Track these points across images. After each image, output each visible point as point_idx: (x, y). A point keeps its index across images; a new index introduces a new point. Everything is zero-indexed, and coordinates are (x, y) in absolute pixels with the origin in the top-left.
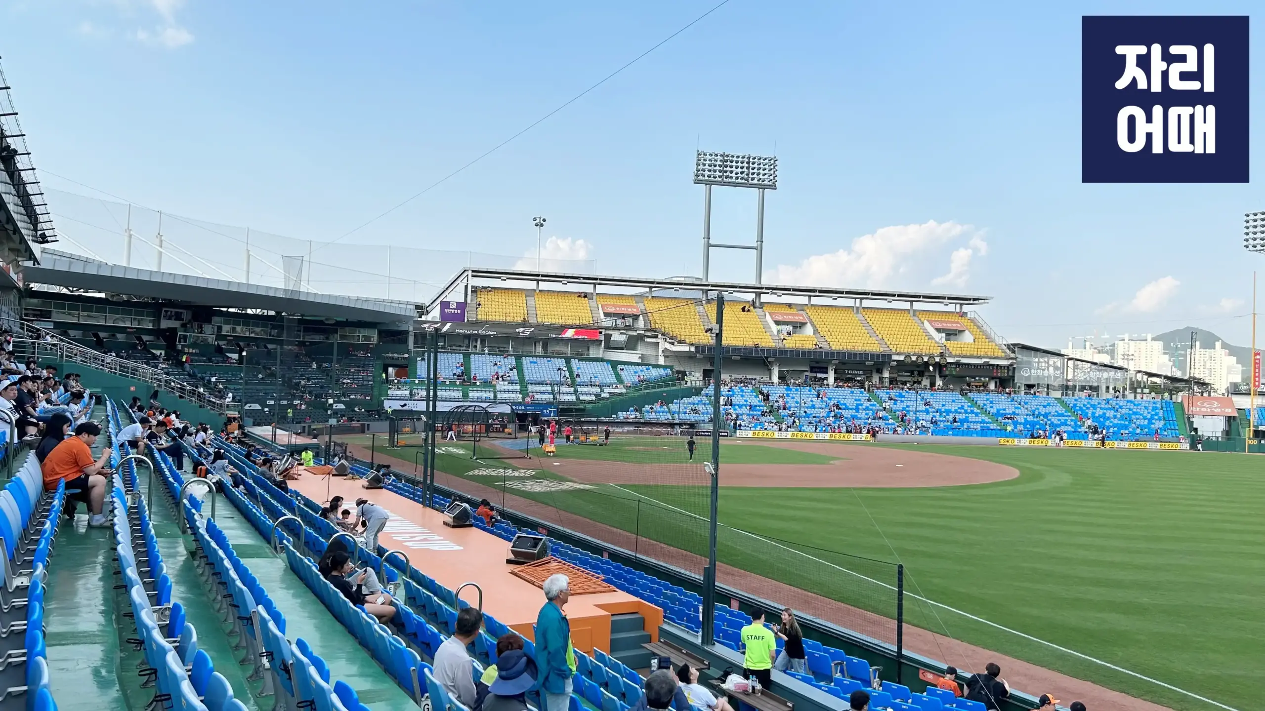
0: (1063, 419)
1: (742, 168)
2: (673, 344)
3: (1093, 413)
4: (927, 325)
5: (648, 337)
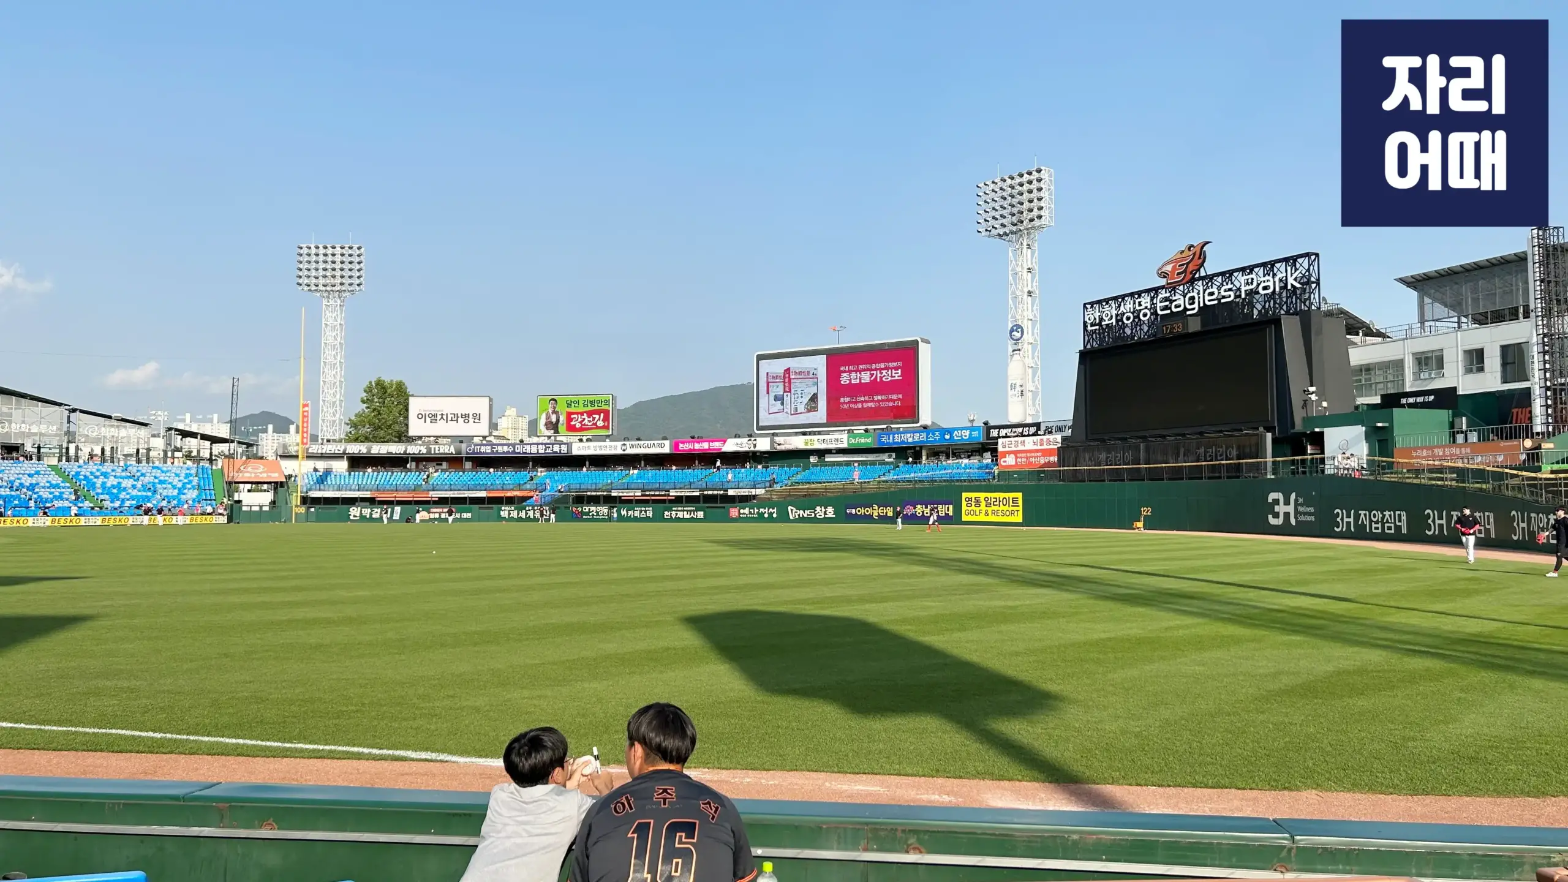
0: (57, 492)
3: (104, 483)
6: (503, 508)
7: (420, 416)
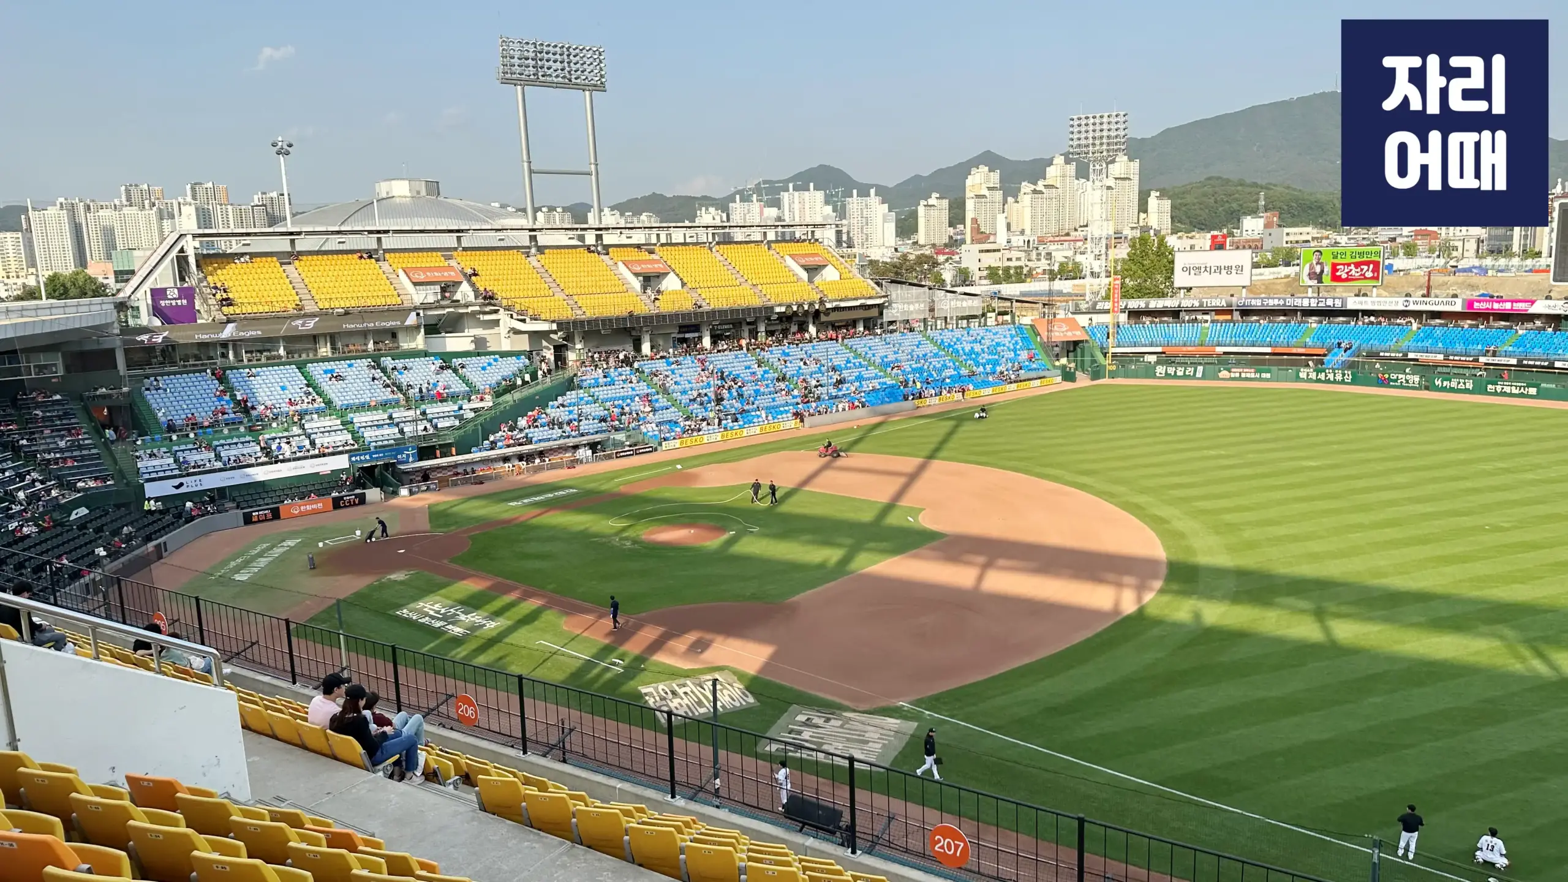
1: (562, 62)
2: (524, 321)
4: (790, 262)
5: (485, 313)
6: (1302, 370)
7: (1186, 269)
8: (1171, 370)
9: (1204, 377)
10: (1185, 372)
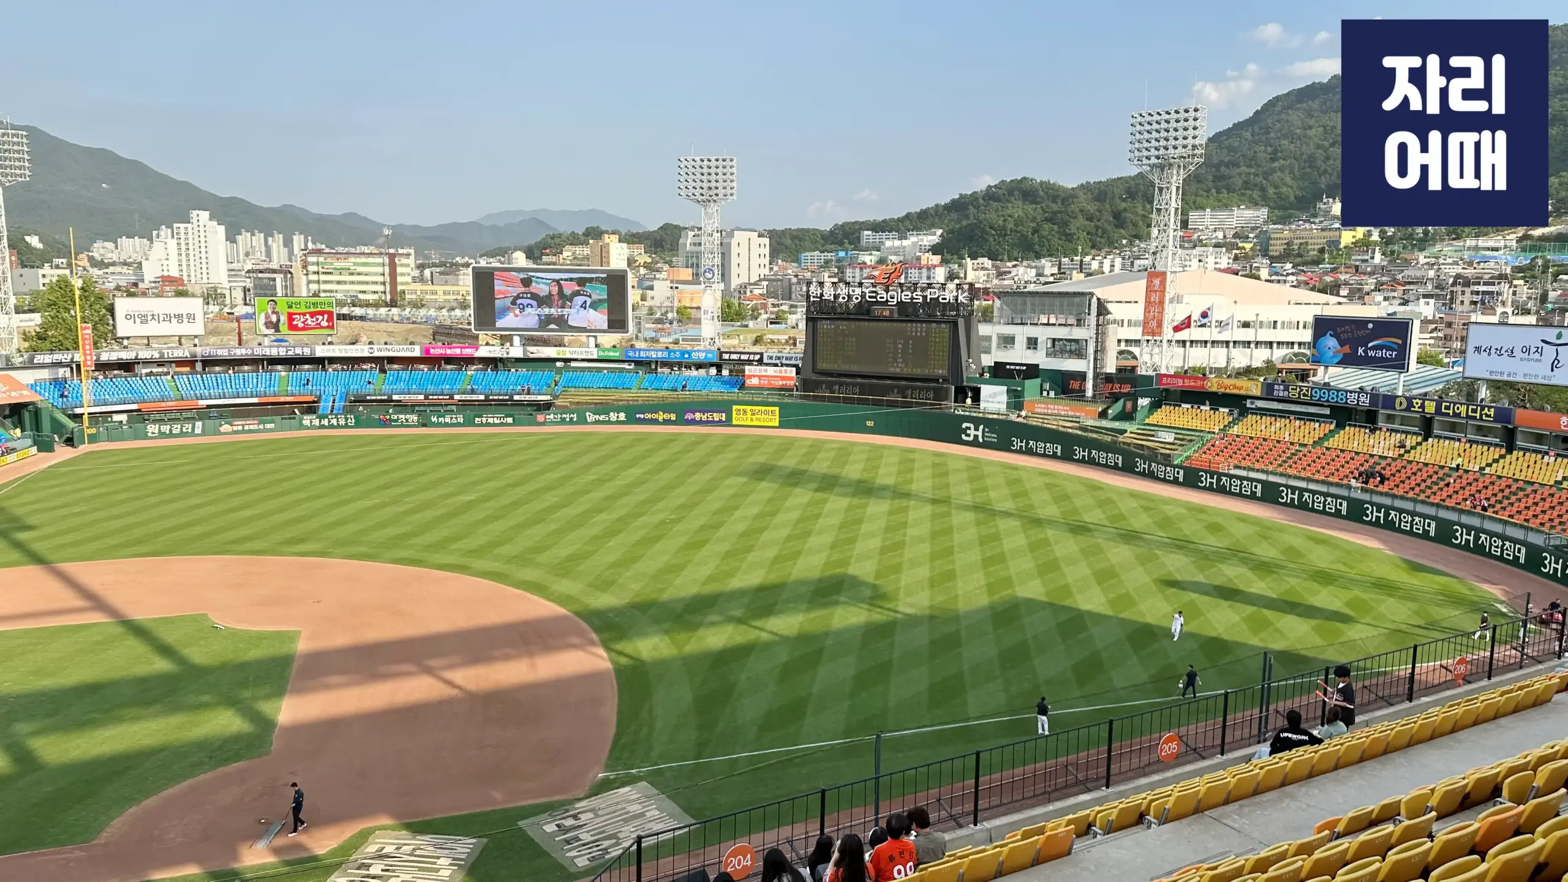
6: (305, 418)
7: (128, 317)
8: (165, 428)
9: (204, 433)
10: (181, 429)
